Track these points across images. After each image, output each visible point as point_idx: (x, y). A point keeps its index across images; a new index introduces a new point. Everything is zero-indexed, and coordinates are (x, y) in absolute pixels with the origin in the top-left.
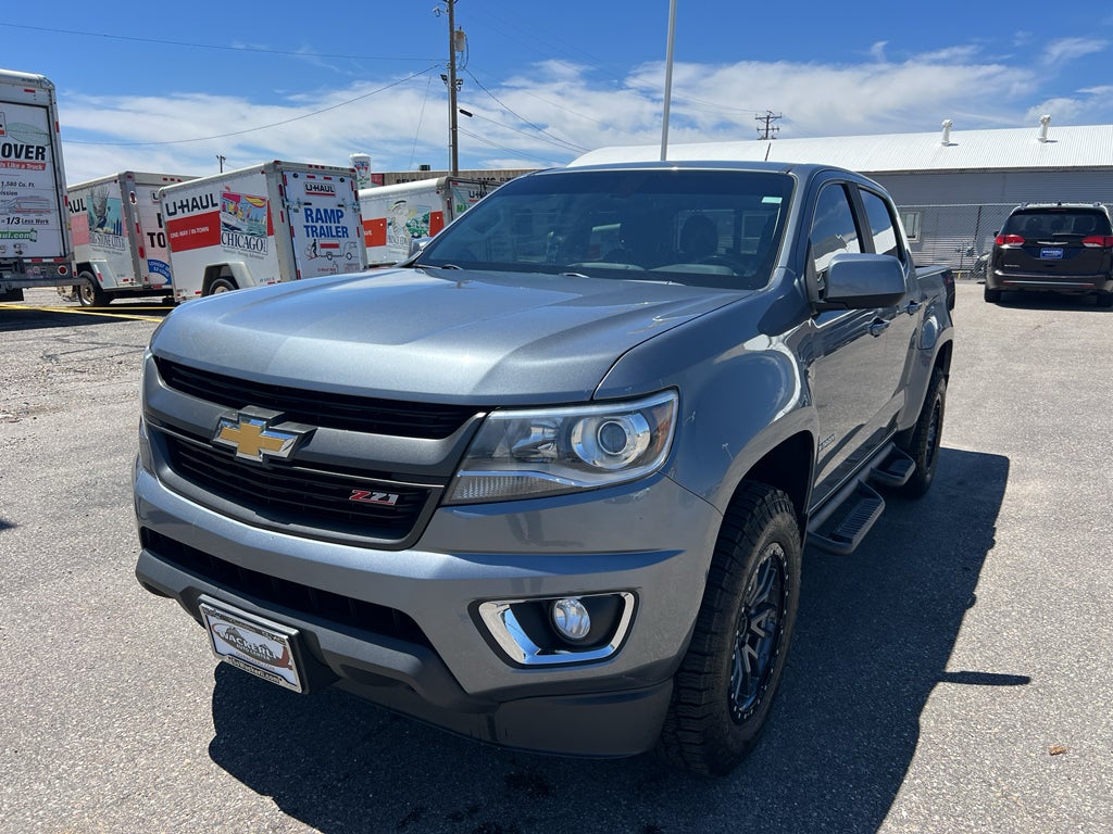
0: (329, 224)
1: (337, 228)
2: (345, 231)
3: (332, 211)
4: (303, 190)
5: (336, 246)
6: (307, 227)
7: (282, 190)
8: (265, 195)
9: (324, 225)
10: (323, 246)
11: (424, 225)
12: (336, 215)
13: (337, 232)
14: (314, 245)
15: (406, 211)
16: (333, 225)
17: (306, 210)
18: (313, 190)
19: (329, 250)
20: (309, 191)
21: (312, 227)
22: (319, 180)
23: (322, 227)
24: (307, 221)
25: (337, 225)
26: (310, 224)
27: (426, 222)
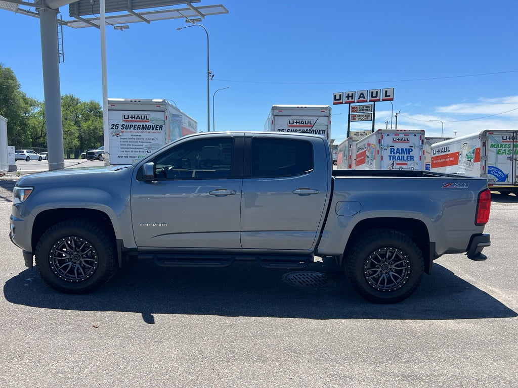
0: (403, 155)
1: (407, 156)
2: (412, 158)
3: (406, 149)
4: (392, 140)
5: (406, 164)
6: (390, 156)
7: (380, 141)
8: (375, 144)
9: (400, 155)
10: (397, 164)
11: (473, 155)
12: (409, 151)
13: (407, 158)
14: (393, 164)
15: (467, 148)
16: (405, 156)
17: (391, 149)
18: (397, 141)
19: (401, 166)
20: (394, 141)
21: (393, 156)
22: (401, 136)
23: (399, 156)
24: (391, 154)
25: (408, 155)
26: (392, 155)
27: (473, 153)
